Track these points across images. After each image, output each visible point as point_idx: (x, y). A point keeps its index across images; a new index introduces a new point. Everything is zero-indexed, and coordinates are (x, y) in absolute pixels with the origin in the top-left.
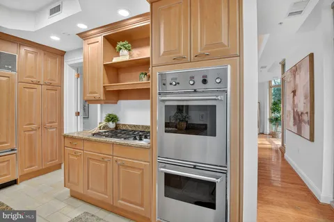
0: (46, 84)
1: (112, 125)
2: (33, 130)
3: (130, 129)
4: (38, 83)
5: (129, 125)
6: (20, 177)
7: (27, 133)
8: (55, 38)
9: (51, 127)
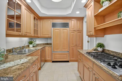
0: (77, 31)
1: (100, 49)
2: (73, 46)
3: (112, 54)
4: (75, 31)
5: (111, 51)
6: (70, 60)
7: (72, 47)
8: (78, 12)
9: (79, 46)
